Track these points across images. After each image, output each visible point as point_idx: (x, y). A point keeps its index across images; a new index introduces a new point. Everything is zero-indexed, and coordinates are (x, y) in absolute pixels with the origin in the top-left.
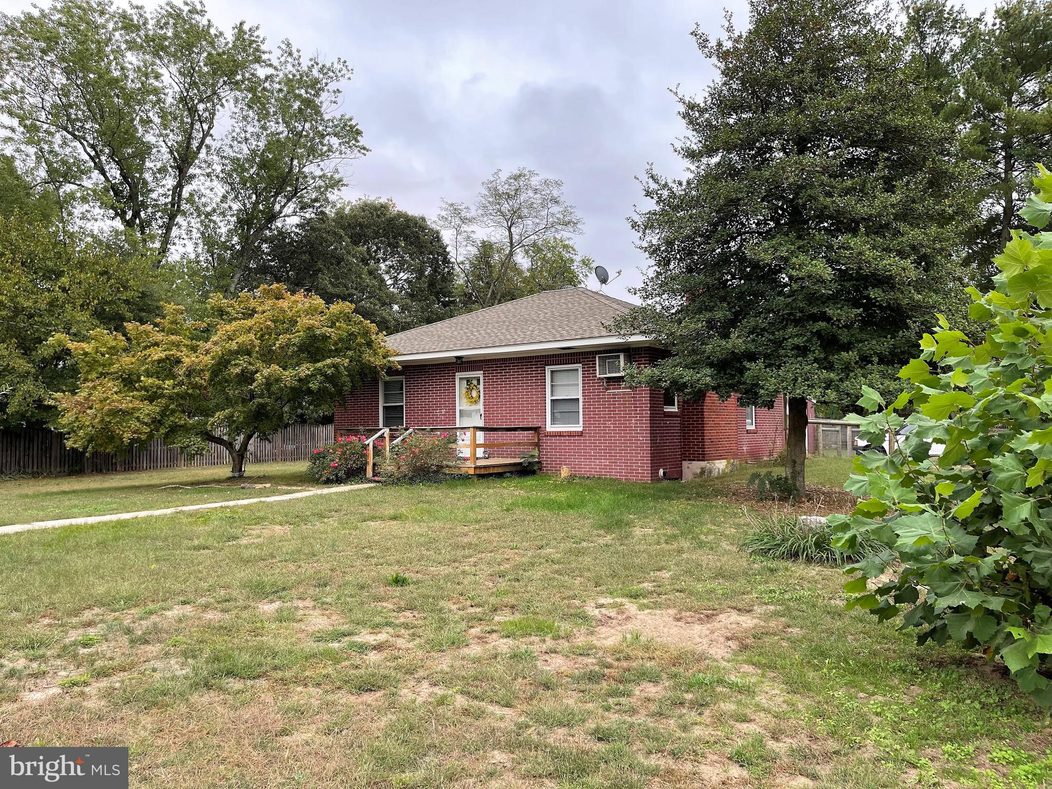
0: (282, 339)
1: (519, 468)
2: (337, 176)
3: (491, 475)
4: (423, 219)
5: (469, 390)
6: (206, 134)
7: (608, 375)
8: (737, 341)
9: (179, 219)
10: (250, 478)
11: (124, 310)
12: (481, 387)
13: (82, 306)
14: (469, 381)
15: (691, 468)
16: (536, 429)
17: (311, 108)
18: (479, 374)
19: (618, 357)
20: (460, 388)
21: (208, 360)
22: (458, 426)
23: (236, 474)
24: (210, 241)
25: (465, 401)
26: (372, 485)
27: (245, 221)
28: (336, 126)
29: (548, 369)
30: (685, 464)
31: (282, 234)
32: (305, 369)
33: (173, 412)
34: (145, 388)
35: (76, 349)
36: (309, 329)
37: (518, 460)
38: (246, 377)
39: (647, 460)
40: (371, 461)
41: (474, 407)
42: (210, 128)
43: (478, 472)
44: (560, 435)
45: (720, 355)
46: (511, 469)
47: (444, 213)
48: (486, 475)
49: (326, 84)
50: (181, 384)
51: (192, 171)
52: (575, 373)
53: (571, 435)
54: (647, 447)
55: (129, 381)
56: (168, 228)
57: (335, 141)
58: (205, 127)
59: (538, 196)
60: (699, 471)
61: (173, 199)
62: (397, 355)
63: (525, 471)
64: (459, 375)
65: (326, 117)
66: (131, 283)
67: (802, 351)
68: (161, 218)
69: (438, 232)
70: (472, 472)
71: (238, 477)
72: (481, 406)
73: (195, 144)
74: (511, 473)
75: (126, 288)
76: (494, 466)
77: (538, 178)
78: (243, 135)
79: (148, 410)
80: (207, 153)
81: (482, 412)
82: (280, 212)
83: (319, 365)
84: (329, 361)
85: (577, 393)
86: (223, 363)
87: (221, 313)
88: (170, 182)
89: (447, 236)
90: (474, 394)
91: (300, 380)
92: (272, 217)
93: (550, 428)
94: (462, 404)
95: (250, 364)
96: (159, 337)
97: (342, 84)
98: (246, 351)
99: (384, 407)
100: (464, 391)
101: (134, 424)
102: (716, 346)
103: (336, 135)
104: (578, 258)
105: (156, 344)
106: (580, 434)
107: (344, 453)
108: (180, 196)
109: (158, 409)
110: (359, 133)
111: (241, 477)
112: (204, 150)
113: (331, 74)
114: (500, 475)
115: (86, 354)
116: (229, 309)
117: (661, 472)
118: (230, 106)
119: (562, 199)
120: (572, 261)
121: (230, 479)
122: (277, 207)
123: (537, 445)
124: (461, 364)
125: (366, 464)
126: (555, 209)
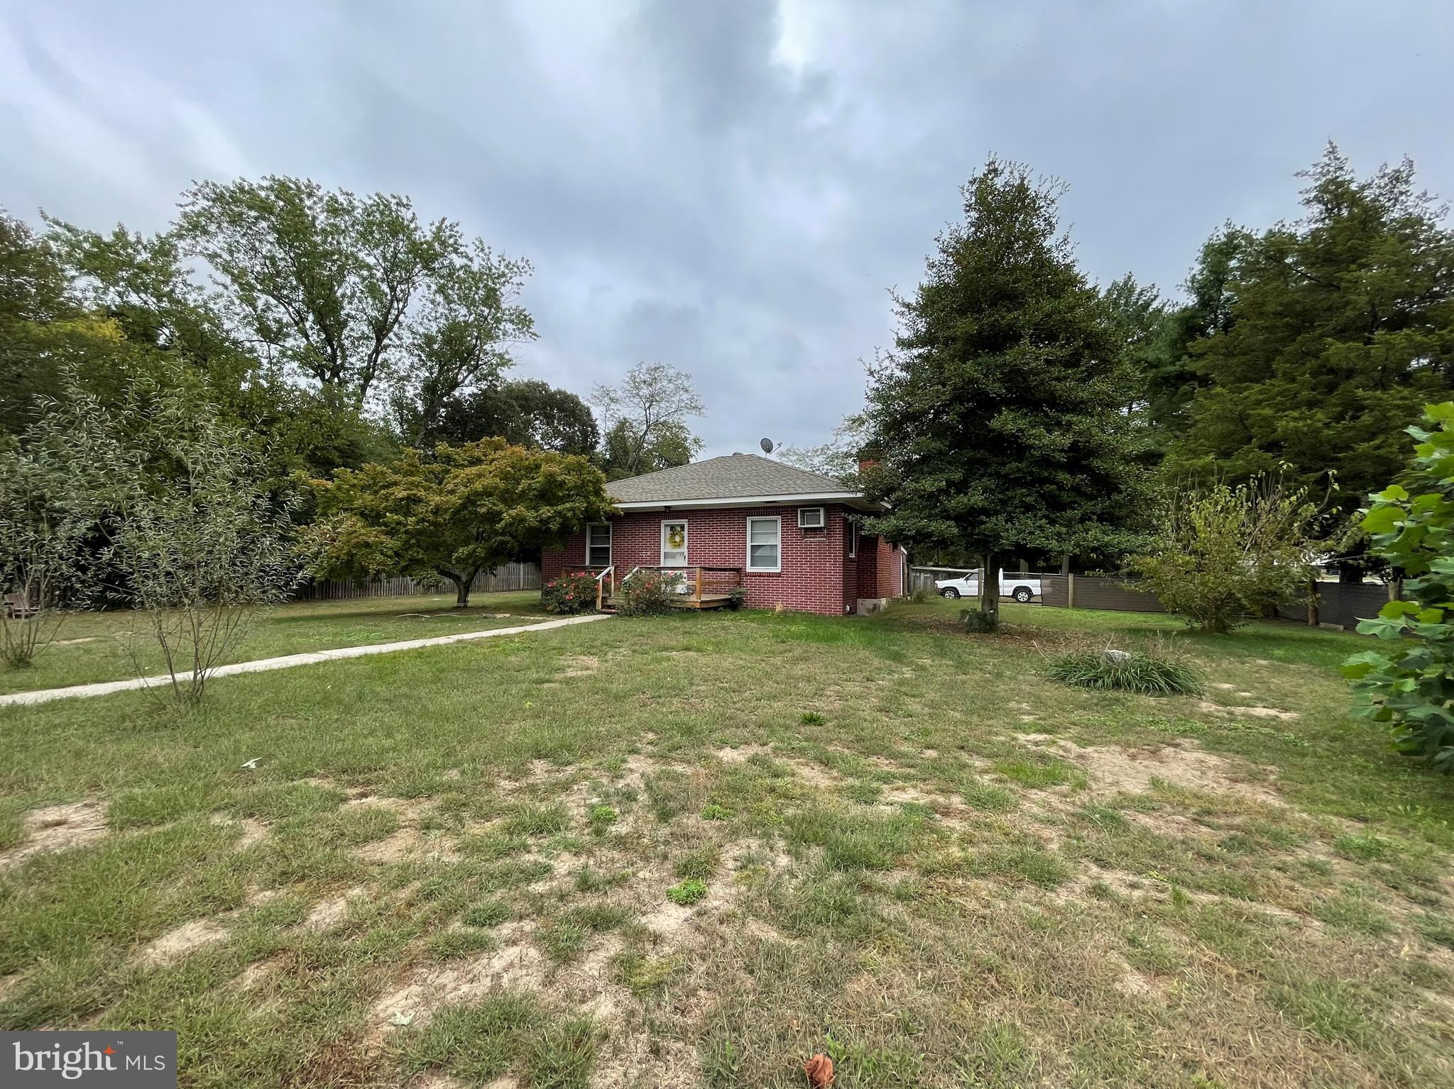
0: (524, 483)
1: (728, 603)
2: (507, 357)
3: (710, 608)
4: (577, 397)
5: (673, 535)
6: (401, 312)
7: (806, 526)
8: (976, 498)
9: (374, 382)
10: (471, 607)
11: (335, 456)
12: (686, 533)
13: (297, 449)
14: (672, 528)
15: (865, 604)
16: (738, 570)
17: (492, 298)
18: (684, 522)
19: (819, 511)
20: (665, 533)
21: (455, 500)
22: (662, 565)
23: (462, 605)
24: (398, 403)
25: (668, 545)
26: (609, 616)
27: (430, 389)
28: (511, 315)
29: (749, 520)
30: (860, 601)
31: (458, 402)
32: (546, 511)
33: (412, 546)
34: (385, 524)
35: (318, 486)
36: (551, 475)
37: (727, 597)
38: (493, 517)
39: (840, 598)
40: (601, 595)
41: (677, 550)
42: (404, 307)
43: (704, 606)
44: (760, 575)
45: (961, 509)
46: (723, 604)
47: (596, 393)
48: (709, 609)
49: (511, 278)
50: (423, 520)
51: (386, 341)
52: (773, 524)
53: (769, 575)
54: (840, 586)
55: (372, 517)
56: (363, 388)
57: (509, 327)
58: (401, 305)
59: (671, 386)
60: (871, 607)
61: (369, 364)
62: (620, 502)
63: (733, 605)
64: (664, 522)
65: (504, 306)
66: (342, 432)
67: (1028, 508)
68: (358, 379)
69: (588, 408)
70: (698, 606)
71: (462, 607)
72: (684, 549)
73: (391, 318)
74: (724, 607)
75: (337, 436)
76: (712, 601)
77: (673, 370)
78: (433, 314)
79: (391, 543)
80: (399, 328)
81: (686, 554)
82: (463, 381)
83: (559, 508)
84: (568, 505)
85: (777, 541)
86: (470, 501)
87: (448, 459)
88: (366, 350)
89: (597, 413)
90: (677, 539)
91: (541, 521)
92: (455, 384)
93: (749, 569)
94: (665, 547)
95: (494, 504)
96: (398, 477)
97: (524, 279)
98: (487, 493)
99: (592, 549)
100: (668, 536)
101: (379, 557)
102: (959, 502)
103: (512, 321)
104: (691, 437)
105: (395, 484)
106: (779, 575)
107: (577, 587)
108: (376, 361)
109: (399, 544)
110: (531, 321)
111: (465, 607)
112: (396, 326)
113: (515, 269)
114: (715, 609)
115: (327, 490)
116: (457, 457)
117: (848, 608)
118: (422, 290)
119: (691, 389)
120: (685, 439)
121: (455, 609)
122: (460, 377)
123: (739, 584)
124: (669, 512)
125: (597, 597)
126: (685, 396)
